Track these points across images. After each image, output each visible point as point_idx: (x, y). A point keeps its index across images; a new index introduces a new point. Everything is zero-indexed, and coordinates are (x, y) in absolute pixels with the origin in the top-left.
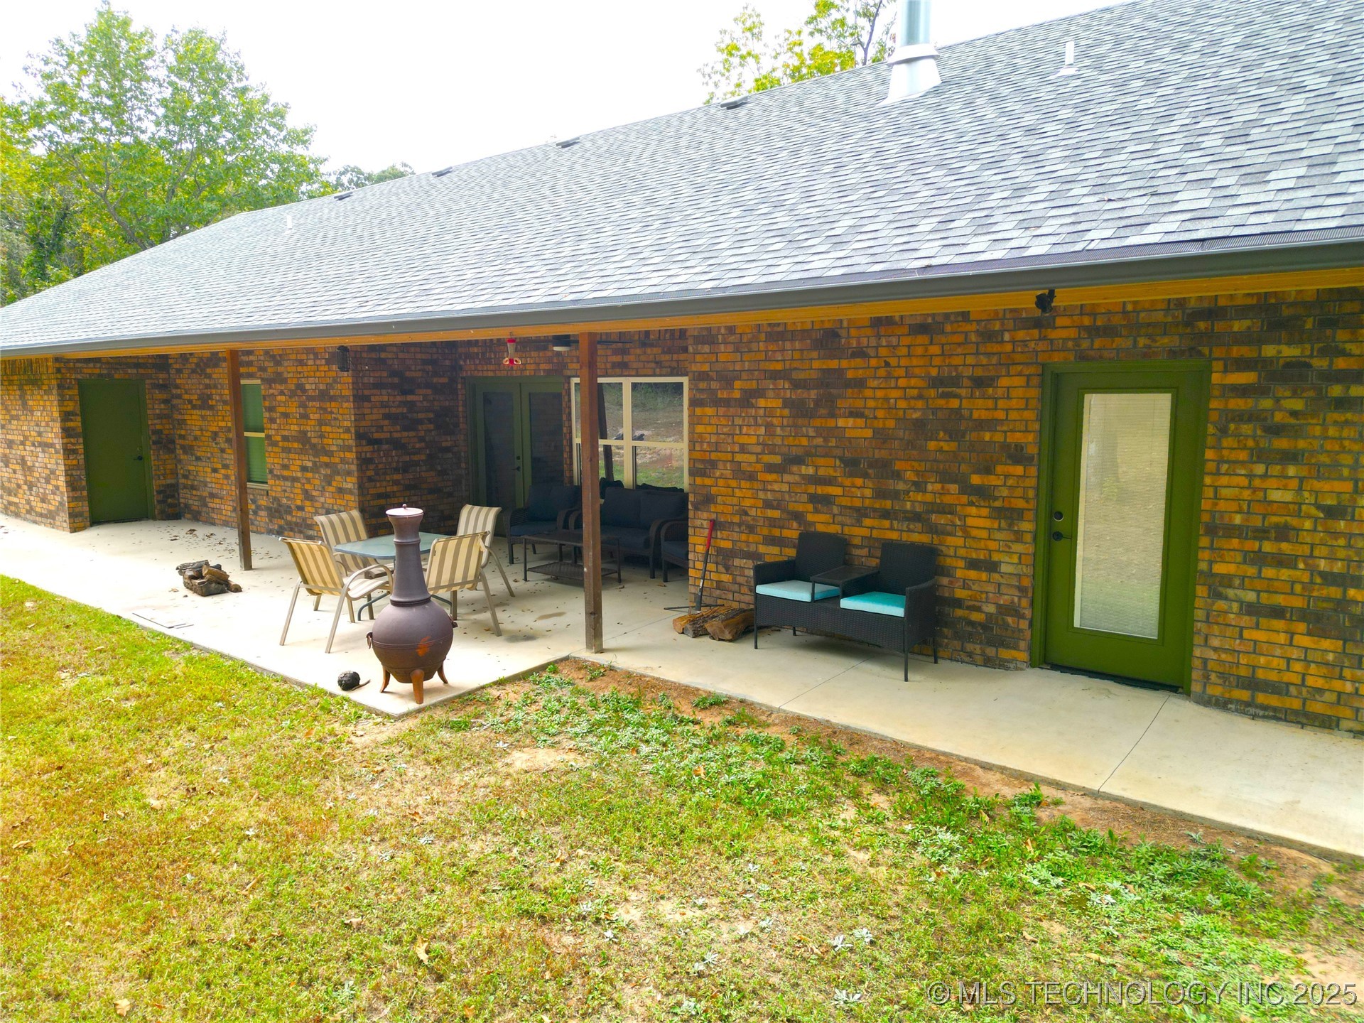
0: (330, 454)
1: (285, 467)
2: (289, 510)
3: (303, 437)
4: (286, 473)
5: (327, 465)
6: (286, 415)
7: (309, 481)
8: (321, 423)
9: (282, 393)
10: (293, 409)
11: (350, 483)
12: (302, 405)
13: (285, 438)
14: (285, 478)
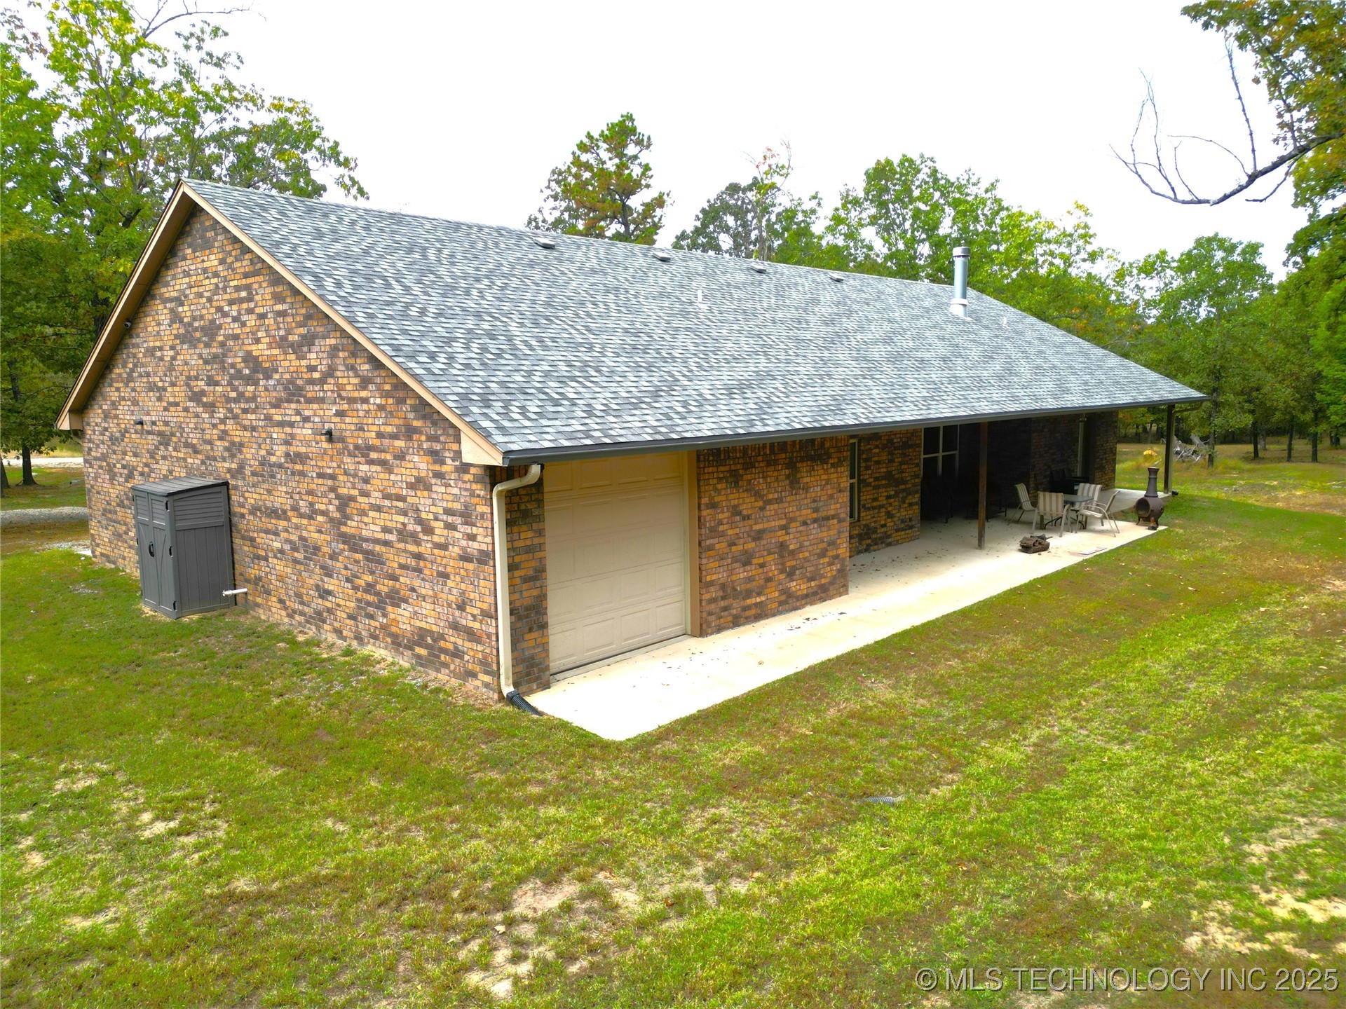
0: (905, 482)
1: (875, 500)
2: (875, 530)
3: (889, 476)
4: (875, 504)
5: (903, 490)
6: (878, 462)
7: (891, 505)
8: (901, 463)
9: (877, 447)
10: (884, 457)
11: (916, 498)
12: (891, 453)
13: (876, 479)
14: (874, 508)
